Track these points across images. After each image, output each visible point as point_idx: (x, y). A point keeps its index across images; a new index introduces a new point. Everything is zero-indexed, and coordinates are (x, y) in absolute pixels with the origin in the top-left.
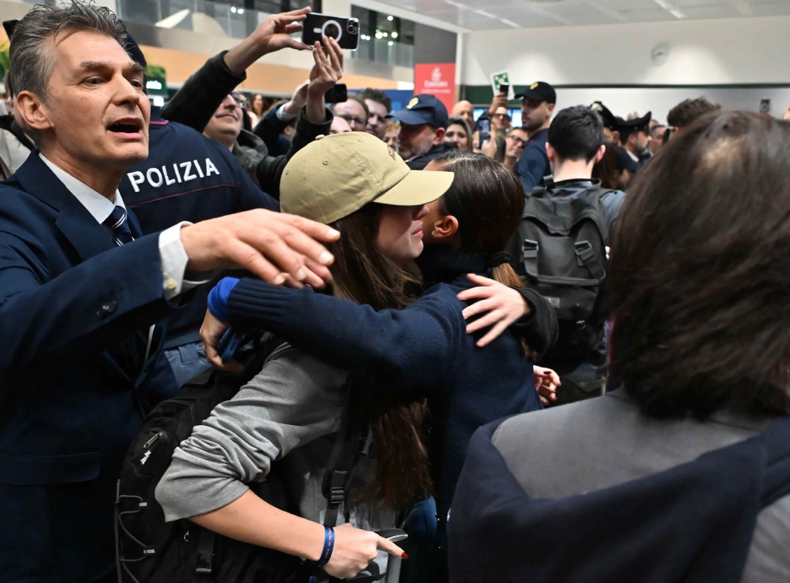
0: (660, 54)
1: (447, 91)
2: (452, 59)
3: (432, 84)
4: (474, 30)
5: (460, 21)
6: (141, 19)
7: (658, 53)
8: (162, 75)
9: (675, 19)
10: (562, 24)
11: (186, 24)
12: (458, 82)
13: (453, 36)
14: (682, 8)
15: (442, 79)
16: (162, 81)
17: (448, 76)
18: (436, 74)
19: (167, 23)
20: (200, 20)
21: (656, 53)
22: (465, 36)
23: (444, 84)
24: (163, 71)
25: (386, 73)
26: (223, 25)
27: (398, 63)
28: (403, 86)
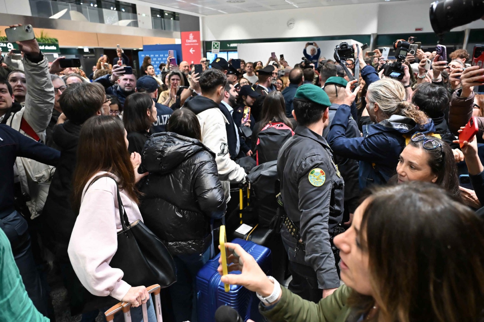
0: (291, 24)
1: (197, 44)
2: (198, 29)
3: (189, 41)
4: (207, 15)
5: (200, 12)
6: (43, 16)
7: (290, 23)
8: (57, 43)
9: (296, 8)
10: (247, 12)
11: (67, 16)
12: (201, 39)
13: (197, 18)
14: (298, 4)
15: (194, 38)
16: (57, 45)
17: (197, 37)
18: (191, 36)
19: (56, 16)
20: (74, 14)
21: (289, 23)
22: (203, 18)
23: (195, 41)
24: (57, 41)
25: (170, 35)
26: (86, 15)
27: (175, 30)
28: (178, 41)
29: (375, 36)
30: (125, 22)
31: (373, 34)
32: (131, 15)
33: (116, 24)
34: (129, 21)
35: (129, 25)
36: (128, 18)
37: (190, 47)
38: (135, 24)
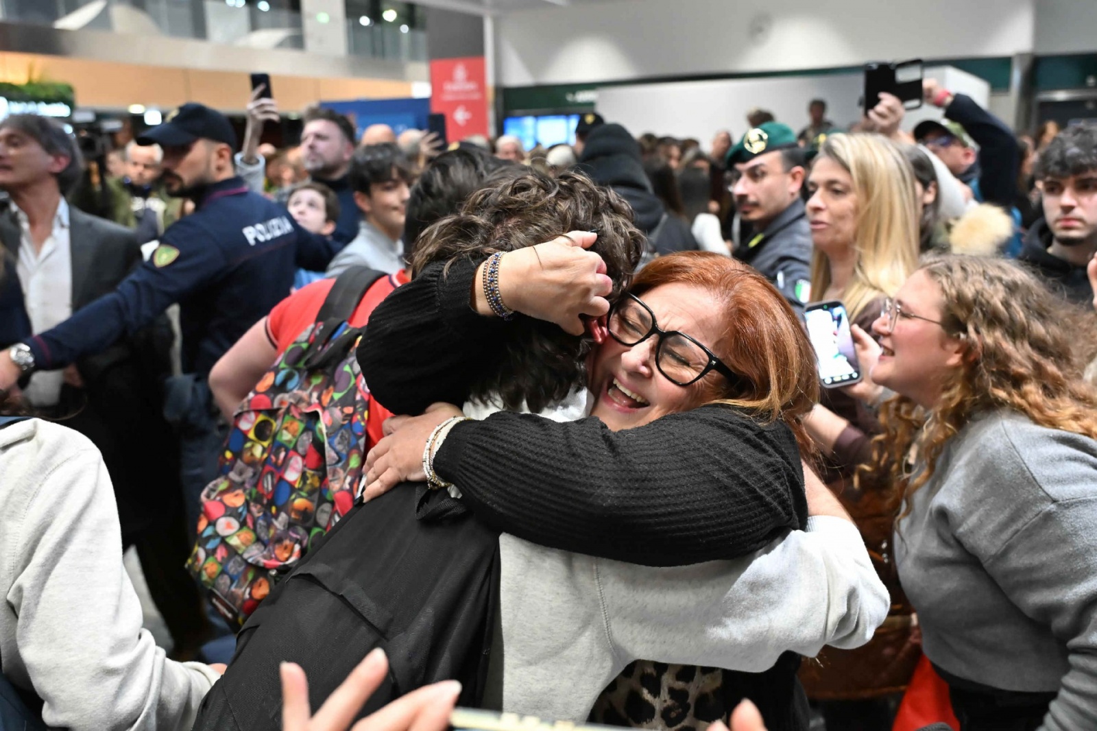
0: (761, 29)
1: (478, 96)
2: (479, 51)
3: (454, 87)
4: (506, 11)
6: (36, 19)
7: (758, 28)
8: (70, 95)
11: (102, 20)
12: (491, 81)
13: (478, 20)
15: (469, 79)
16: (71, 102)
17: (477, 75)
18: (460, 72)
19: (71, 22)
20: (122, 14)
21: (754, 28)
22: (495, 19)
23: (471, 86)
24: (71, 89)
25: (397, 73)
26: (156, 19)
27: (414, 57)
28: (421, 89)
29: (1027, 62)
30: (268, 38)
31: (1021, 55)
32: (285, 15)
33: (241, 42)
34: (279, 35)
35: (281, 45)
36: (275, 25)
37: (454, 105)
38: (297, 42)
